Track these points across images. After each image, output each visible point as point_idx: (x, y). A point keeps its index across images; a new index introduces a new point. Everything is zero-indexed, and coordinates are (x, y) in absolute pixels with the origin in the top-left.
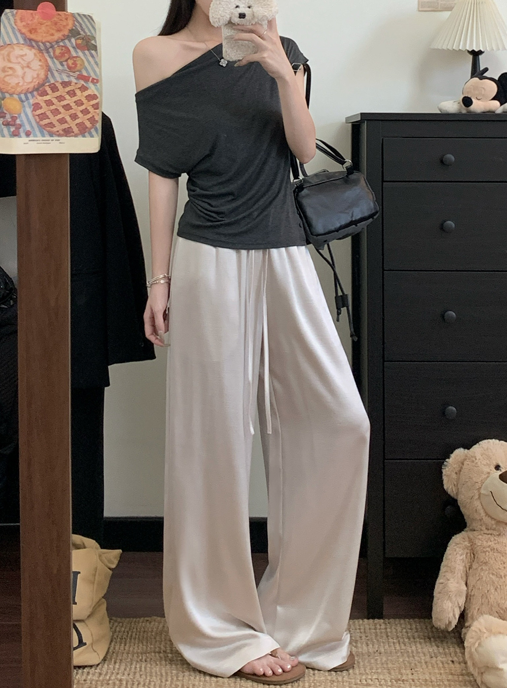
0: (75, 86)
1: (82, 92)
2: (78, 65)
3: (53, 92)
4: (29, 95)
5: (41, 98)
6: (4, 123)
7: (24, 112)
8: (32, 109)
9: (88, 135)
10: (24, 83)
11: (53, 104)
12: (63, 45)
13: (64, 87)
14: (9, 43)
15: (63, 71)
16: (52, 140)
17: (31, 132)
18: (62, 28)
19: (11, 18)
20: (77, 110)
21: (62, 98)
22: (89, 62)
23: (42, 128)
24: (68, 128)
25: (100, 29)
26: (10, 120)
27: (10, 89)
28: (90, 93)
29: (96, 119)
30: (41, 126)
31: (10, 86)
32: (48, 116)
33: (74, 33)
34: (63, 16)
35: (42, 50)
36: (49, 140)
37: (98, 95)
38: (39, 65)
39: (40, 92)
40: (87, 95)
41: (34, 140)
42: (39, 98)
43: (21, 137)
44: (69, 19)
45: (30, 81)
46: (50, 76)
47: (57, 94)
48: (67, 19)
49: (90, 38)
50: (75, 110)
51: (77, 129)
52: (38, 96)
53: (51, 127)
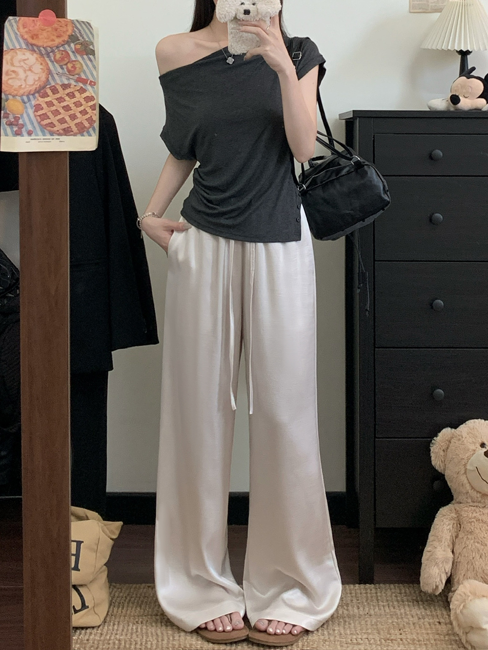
0: (73, 88)
1: (81, 94)
2: (77, 69)
3: (54, 94)
4: (31, 97)
5: (42, 99)
6: (8, 123)
7: (26, 112)
8: (33, 110)
9: (87, 134)
10: (26, 86)
11: (54, 105)
12: (63, 49)
13: (63, 89)
14: (13, 48)
15: (63, 74)
16: (53, 139)
17: (33, 132)
18: (62, 34)
19: (14, 24)
20: (76, 111)
21: (62, 100)
22: (87, 65)
23: (43, 128)
24: (68, 127)
25: (98, 35)
26: (13, 120)
27: (13, 91)
28: (88, 95)
29: (94, 119)
30: (42, 125)
31: (13, 88)
32: (49, 117)
33: (73, 38)
34: (63, 23)
35: (43, 54)
36: (50, 139)
37: (95, 97)
38: (41, 69)
39: (41, 94)
40: (86, 96)
41: (35, 139)
43: (23, 136)
44: (68, 26)
45: (32, 83)
46: (50, 78)
47: (58, 96)
48: (66, 25)
49: (88, 43)
50: (74, 111)
51: (76, 129)
52: (39, 98)
53: (51, 127)
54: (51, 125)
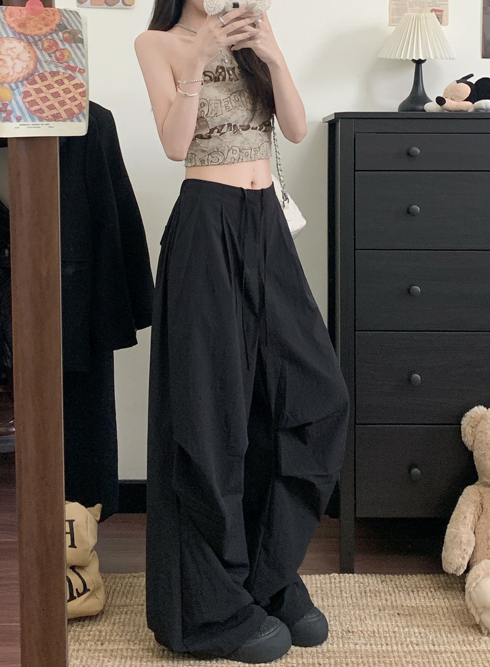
0: (62, 76)
1: (69, 81)
2: (66, 57)
3: (42, 81)
5: (30, 86)
7: (15, 99)
8: (22, 97)
9: (76, 120)
10: (14, 73)
11: (43, 92)
12: (51, 38)
13: (52, 77)
15: (51, 62)
16: (42, 125)
17: (21, 118)
18: (50, 23)
19: (1, 14)
20: (65, 97)
21: (51, 87)
22: (76, 54)
24: (57, 113)
25: (86, 24)
26: (1, 106)
28: (77, 82)
29: (84, 106)
30: (31, 112)
31: (1, 75)
32: (37, 103)
33: (61, 27)
34: (51, 12)
35: (31, 43)
36: (39, 125)
37: (85, 84)
38: (29, 57)
39: (29, 81)
41: (24, 125)
45: (20, 71)
46: (38, 66)
47: (47, 83)
48: (54, 14)
49: (76, 32)
51: (66, 115)
52: (28, 85)
54: (40, 111)
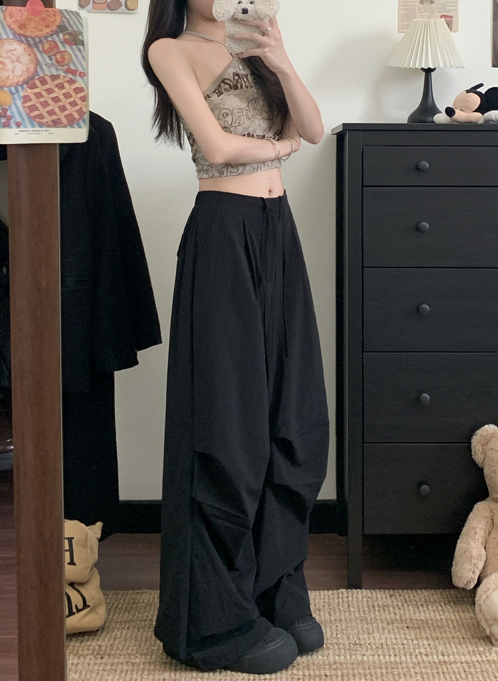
4: (19, 88)
5: (30, 90)
8: (22, 102)
16: (42, 131)
17: (21, 123)
19: (1, 14)
23: (32, 119)
25: (87, 25)
26: (1, 112)
29: (84, 111)
31: (1, 79)
35: (31, 45)
40: (75, 87)
42: (29, 90)
43: (12, 128)
44: (56, 15)
53: (40, 119)
54: (40, 117)
